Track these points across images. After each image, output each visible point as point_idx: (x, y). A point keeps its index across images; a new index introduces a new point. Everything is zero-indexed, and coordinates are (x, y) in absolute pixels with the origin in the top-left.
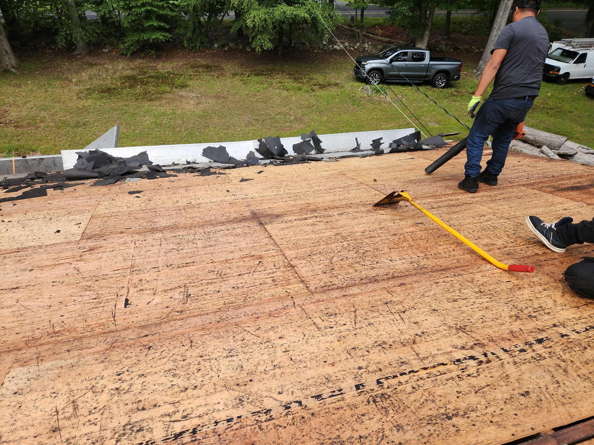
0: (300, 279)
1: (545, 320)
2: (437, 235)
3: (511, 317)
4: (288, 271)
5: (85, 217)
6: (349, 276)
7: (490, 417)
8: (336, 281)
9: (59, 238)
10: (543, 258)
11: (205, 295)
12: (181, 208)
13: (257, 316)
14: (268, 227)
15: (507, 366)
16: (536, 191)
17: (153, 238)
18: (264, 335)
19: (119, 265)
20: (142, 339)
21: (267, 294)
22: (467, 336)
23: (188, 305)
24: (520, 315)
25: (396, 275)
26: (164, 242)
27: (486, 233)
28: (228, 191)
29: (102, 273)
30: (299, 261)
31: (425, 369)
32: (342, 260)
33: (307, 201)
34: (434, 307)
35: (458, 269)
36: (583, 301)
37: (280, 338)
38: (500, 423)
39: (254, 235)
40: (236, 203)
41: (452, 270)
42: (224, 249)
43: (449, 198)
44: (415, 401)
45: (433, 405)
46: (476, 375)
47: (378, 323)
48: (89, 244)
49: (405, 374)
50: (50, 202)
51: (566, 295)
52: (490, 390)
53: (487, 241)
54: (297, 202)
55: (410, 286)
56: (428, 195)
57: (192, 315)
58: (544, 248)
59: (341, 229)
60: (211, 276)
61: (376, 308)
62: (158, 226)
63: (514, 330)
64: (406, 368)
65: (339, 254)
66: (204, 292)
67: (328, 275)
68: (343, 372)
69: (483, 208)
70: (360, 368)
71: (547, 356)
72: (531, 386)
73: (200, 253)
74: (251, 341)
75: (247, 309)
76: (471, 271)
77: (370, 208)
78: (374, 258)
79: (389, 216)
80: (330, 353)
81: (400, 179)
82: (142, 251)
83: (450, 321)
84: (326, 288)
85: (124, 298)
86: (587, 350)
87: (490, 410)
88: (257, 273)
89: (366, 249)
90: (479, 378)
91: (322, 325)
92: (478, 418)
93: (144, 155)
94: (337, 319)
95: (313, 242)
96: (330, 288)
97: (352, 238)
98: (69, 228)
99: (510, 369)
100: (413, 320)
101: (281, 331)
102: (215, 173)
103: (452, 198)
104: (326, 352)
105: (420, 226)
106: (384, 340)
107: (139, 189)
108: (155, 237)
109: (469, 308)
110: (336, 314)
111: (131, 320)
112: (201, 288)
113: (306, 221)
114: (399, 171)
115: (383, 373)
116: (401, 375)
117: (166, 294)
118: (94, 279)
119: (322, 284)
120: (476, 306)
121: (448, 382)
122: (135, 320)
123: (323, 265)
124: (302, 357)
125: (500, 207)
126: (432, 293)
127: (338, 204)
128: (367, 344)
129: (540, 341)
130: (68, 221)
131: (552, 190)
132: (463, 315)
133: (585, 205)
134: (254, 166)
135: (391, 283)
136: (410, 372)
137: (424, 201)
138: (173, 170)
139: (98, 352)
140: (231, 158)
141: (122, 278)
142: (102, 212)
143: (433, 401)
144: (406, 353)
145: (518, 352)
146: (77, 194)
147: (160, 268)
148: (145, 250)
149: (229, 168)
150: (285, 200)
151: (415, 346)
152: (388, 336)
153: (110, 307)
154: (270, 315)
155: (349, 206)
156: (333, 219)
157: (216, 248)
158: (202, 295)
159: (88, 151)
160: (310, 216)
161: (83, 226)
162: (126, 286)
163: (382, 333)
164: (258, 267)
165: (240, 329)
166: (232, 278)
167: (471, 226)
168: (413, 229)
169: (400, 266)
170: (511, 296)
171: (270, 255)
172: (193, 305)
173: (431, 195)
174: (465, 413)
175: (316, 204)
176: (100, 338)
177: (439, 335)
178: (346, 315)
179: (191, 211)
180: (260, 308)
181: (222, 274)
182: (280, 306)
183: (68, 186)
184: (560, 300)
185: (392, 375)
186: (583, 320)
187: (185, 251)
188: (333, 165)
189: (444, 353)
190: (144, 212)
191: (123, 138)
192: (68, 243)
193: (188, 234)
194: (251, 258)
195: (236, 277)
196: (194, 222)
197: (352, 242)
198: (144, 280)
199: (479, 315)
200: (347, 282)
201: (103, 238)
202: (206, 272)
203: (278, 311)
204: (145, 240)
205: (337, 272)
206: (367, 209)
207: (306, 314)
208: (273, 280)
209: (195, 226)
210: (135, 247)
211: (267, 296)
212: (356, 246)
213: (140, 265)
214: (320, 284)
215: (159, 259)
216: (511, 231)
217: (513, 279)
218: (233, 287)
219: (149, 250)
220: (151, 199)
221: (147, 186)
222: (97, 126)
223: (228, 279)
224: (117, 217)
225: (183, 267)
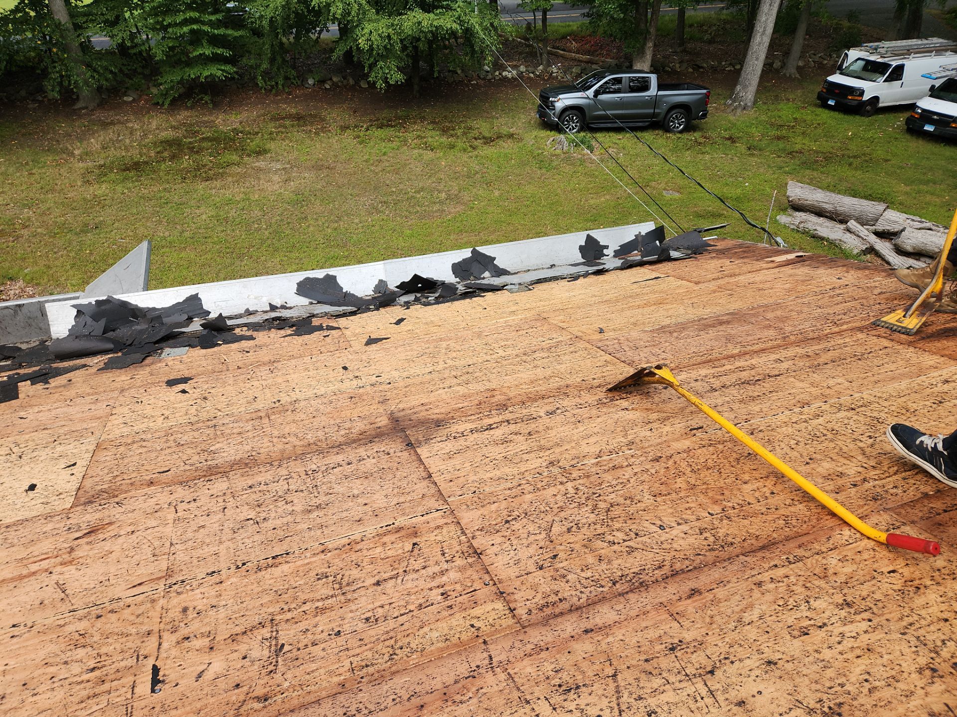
0: (494, 589)
2: (734, 455)
3: (920, 671)
4: (471, 566)
5: (83, 448)
6: (589, 574)
8: (566, 591)
9: (34, 505)
10: (938, 505)
11: (313, 644)
12: (263, 414)
13: (419, 702)
14: (423, 452)
16: (886, 343)
17: (211, 492)
19: (144, 572)
21: (435, 634)
23: (278, 678)
24: (936, 666)
25: (678, 566)
27: (820, 447)
28: (345, 368)
29: (110, 596)
30: (488, 538)
32: (569, 530)
33: (489, 386)
34: (769, 655)
35: (792, 544)
39: (398, 474)
40: (360, 397)
41: (780, 546)
42: (344, 514)
43: (738, 364)
47: (666, 708)
48: (88, 517)
50: (22, 414)
53: (826, 466)
54: (470, 386)
55: (710, 596)
56: (699, 359)
57: (287, 706)
59: (558, 450)
60: (322, 590)
61: (654, 663)
62: (219, 461)
65: (563, 514)
66: (309, 637)
67: (548, 573)
69: (801, 385)
73: (299, 527)
75: (399, 681)
77: (601, 394)
78: (629, 522)
79: (638, 414)
81: (644, 324)
82: (189, 530)
83: (807, 692)
84: (548, 611)
85: (151, 662)
88: (411, 576)
89: (609, 499)
93: (194, 299)
94: (582, 702)
95: (509, 485)
96: (557, 611)
97: (581, 473)
98: (53, 476)
100: (733, 695)
102: (320, 328)
103: (741, 363)
105: (699, 433)
107: (186, 374)
108: (214, 492)
109: (835, 652)
110: (578, 687)
112: (302, 626)
113: (492, 432)
114: (639, 307)
117: (235, 646)
118: (95, 611)
119: (539, 600)
120: (848, 643)
123: (534, 546)
125: (831, 382)
126: (755, 614)
127: (542, 388)
130: (52, 459)
131: (912, 338)
132: (830, 673)
134: (388, 309)
135: (672, 590)
137: (694, 374)
138: (245, 325)
140: (347, 295)
141: (149, 605)
142: (117, 432)
146: (72, 393)
147: (224, 574)
148: (194, 526)
149: (344, 315)
150: (447, 383)
153: (122, 692)
154: (445, 698)
155: (563, 392)
156: (540, 425)
157: (331, 512)
158: (306, 646)
159: (93, 301)
160: (497, 419)
161: (79, 470)
162: (156, 628)
164: (412, 560)
166: (362, 592)
167: (790, 430)
168: (686, 443)
169: (681, 542)
170: (906, 611)
171: (432, 525)
172: (289, 676)
173: (704, 359)
175: (504, 390)
178: (598, 688)
179: (280, 421)
180: (424, 679)
181: (344, 584)
182: (463, 669)
183: (58, 373)
187: (270, 524)
188: (524, 298)
190: (194, 427)
191: (163, 247)
192: (48, 517)
193: (276, 479)
194: (398, 535)
195: (371, 590)
196: (287, 446)
197: (581, 481)
198: (191, 609)
199: (858, 670)
200: (587, 591)
201: (116, 500)
202: (312, 580)
203: (460, 685)
204: (195, 500)
205: (565, 564)
206: (597, 397)
207: (518, 689)
208: (442, 594)
209: (289, 458)
210: (175, 520)
211: (434, 640)
212: (591, 491)
213: (184, 568)
214: (536, 600)
215: (222, 546)
216: (864, 438)
217: (899, 564)
218: (367, 619)
219: (203, 527)
220: (207, 395)
221: (199, 366)
222: (118, 229)
223: (356, 595)
224: (144, 444)
225: (268, 566)
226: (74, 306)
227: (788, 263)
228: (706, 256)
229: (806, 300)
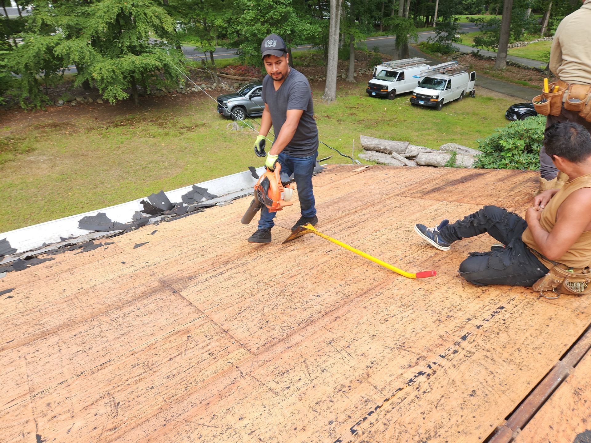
0: (238, 344)
1: (461, 317)
2: (348, 259)
3: (434, 322)
4: (223, 337)
6: (286, 324)
7: (456, 428)
8: (275, 334)
10: (436, 259)
11: (138, 397)
12: (72, 297)
13: (206, 402)
14: (184, 293)
15: (449, 371)
16: (409, 199)
17: (48, 344)
18: (222, 423)
19: (12, 394)
21: (209, 372)
22: (408, 353)
23: (120, 417)
24: (440, 319)
25: (328, 310)
26: (64, 346)
27: (386, 247)
28: (123, 263)
30: (230, 323)
31: (387, 400)
32: (273, 309)
33: (216, 254)
34: (372, 333)
35: (377, 288)
36: (480, 290)
37: (240, 419)
38: (465, 431)
39: (171, 307)
40: (137, 275)
41: (373, 290)
42: (142, 334)
43: (345, 220)
44: (391, 438)
45: (407, 435)
46: (429, 390)
47: (330, 366)
49: (372, 412)
51: (466, 289)
52: (446, 400)
53: (389, 255)
54: (206, 256)
55: (344, 318)
56: (326, 221)
57: (129, 428)
58: (434, 250)
59: (261, 276)
60: (137, 371)
61: (322, 351)
62: (49, 328)
63: (442, 334)
64: (371, 406)
65: (268, 303)
66: (135, 394)
67: (265, 330)
68: (317, 434)
69: (375, 223)
70: (331, 423)
71: (474, 350)
72: (474, 385)
73: (114, 347)
74: (210, 435)
75: (193, 398)
76: (388, 287)
78: (302, 298)
79: (300, 251)
80: (297, 417)
82: (39, 366)
83: (390, 342)
84: (268, 345)
85: (33, 435)
86: (500, 335)
87: (453, 421)
88: (189, 351)
89: (291, 291)
90: (433, 391)
91: (278, 388)
92: (447, 433)
93: (3, 242)
94: (291, 376)
95: (237, 297)
96: (272, 344)
97: (275, 283)
99: (453, 374)
100: (359, 353)
101: (239, 411)
102: (101, 245)
103: (347, 219)
104: (292, 418)
105: (330, 253)
106: (342, 383)
107: (9, 287)
108: (50, 343)
109: (400, 324)
110: (288, 371)
112: (129, 390)
113: (223, 275)
115: (353, 419)
116: (369, 414)
117: (88, 411)
119: (263, 342)
120: (404, 320)
121: (410, 406)
123: (256, 320)
124: (271, 432)
125: (388, 220)
126: (365, 319)
127: (246, 250)
128: (327, 394)
129: (464, 338)
131: (420, 195)
132: (398, 333)
133: (448, 203)
134: (144, 227)
135: (327, 319)
136: (376, 409)
137: (325, 228)
138: (45, 253)
140: (114, 224)
141: (22, 409)
143: (406, 431)
144: (365, 391)
145: (452, 355)
147: (70, 381)
148: (41, 363)
149: (115, 235)
150: (192, 257)
151: (370, 380)
152: (344, 377)
154: (220, 396)
155: (259, 249)
156: (249, 266)
157: (133, 335)
158: (134, 399)
160: (225, 269)
162: (31, 418)
163: (338, 376)
164: (189, 344)
165: (193, 425)
166: (162, 366)
167: (372, 243)
168: (325, 259)
169: (329, 300)
170: (427, 302)
171: (197, 325)
172: (127, 414)
173: (329, 220)
174: (436, 433)
175: (226, 254)
177: (386, 361)
178: (297, 368)
179: (86, 298)
180: (207, 392)
181: (150, 365)
182: (228, 382)
184: (464, 295)
185: (361, 419)
186: (487, 308)
187: (94, 350)
188: (228, 208)
189: (397, 378)
190: (25, 314)
193: (92, 327)
194: (177, 335)
195: (167, 364)
196: (94, 310)
197: (276, 286)
198: (53, 403)
199: (410, 329)
200: (286, 332)
202: (130, 368)
203: (227, 389)
204: (37, 351)
205: (273, 323)
206: (278, 248)
207: (258, 381)
208: (210, 354)
209: (98, 316)
210: (26, 364)
211: (209, 375)
212: (281, 289)
213: (41, 385)
214: (261, 342)
215: (64, 369)
216: (404, 240)
217: (423, 285)
218: (168, 377)
219: (48, 362)
220: (28, 295)
221: (18, 281)
223: (158, 368)
225: (98, 370)
227: (363, 171)
228: (323, 173)
229: (373, 186)
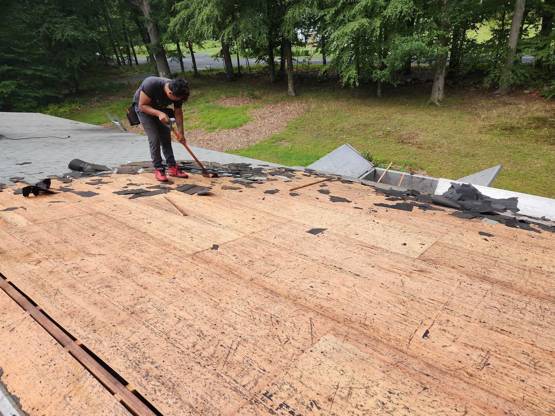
5: (430, 240)
9: (403, 250)
11: (506, 375)
12: (527, 269)
17: (481, 286)
19: (436, 297)
20: (423, 375)
23: (481, 373)
26: (489, 296)
29: (420, 296)
48: (422, 265)
50: (411, 218)
57: (481, 386)
60: (523, 359)
62: (491, 276)
66: (505, 371)
73: (523, 327)
82: (463, 294)
85: (426, 328)
93: (514, 200)
98: (414, 245)
108: (483, 287)
111: (422, 352)
112: (504, 364)
117: (465, 348)
118: (411, 297)
122: (426, 354)
130: (416, 238)
138: (538, 224)
139: (385, 361)
142: (447, 241)
146: (433, 218)
147: (472, 320)
148: (466, 294)
153: (411, 329)
158: (502, 373)
159: (461, 183)
161: (425, 248)
162: (433, 318)
172: (487, 376)
176: (391, 351)
179: (536, 276)
181: (538, 365)
183: (431, 208)
187: (507, 316)
191: (503, 175)
192: (407, 257)
193: (520, 300)
196: (534, 289)
198: (451, 322)
201: (436, 266)
202: (519, 351)
204: (471, 285)
209: (533, 295)
210: (458, 287)
213: (454, 306)
215: (476, 309)
218: (545, 388)
219: (470, 297)
220: (498, 246)
221: (500, 232)
222: (483, 159)
223: (543, 374)
224: (457, 251)
225: (497, 331)
226: (451, 183)
